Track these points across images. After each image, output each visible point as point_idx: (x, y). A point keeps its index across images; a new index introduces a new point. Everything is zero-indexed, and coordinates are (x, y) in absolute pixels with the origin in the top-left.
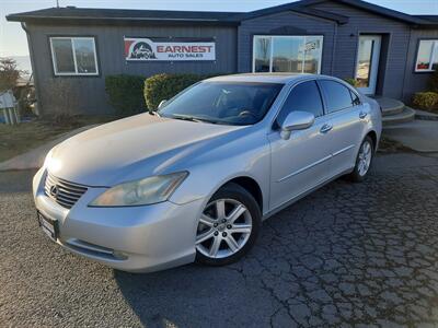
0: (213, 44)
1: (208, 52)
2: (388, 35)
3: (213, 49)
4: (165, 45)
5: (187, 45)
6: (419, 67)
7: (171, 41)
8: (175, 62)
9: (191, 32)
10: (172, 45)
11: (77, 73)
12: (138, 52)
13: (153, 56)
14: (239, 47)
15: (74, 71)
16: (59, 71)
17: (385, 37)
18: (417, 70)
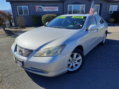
0: (58, 7)
1: (57, 9)
2: (102, 4)
3: (58, 8)
4: (46, 7)
5: (51, 7)
6: (110, 12)
7: (47, 6)
8: (48, 12)
9: (52, 4)
10: (47, 7)
11: (24, 15)
12: (39, 9)
13: (43, 10)
14: (64, 8)
15: (23, 14)
16: (19, 14)
17: (101, 5)
18: (109, 13)
